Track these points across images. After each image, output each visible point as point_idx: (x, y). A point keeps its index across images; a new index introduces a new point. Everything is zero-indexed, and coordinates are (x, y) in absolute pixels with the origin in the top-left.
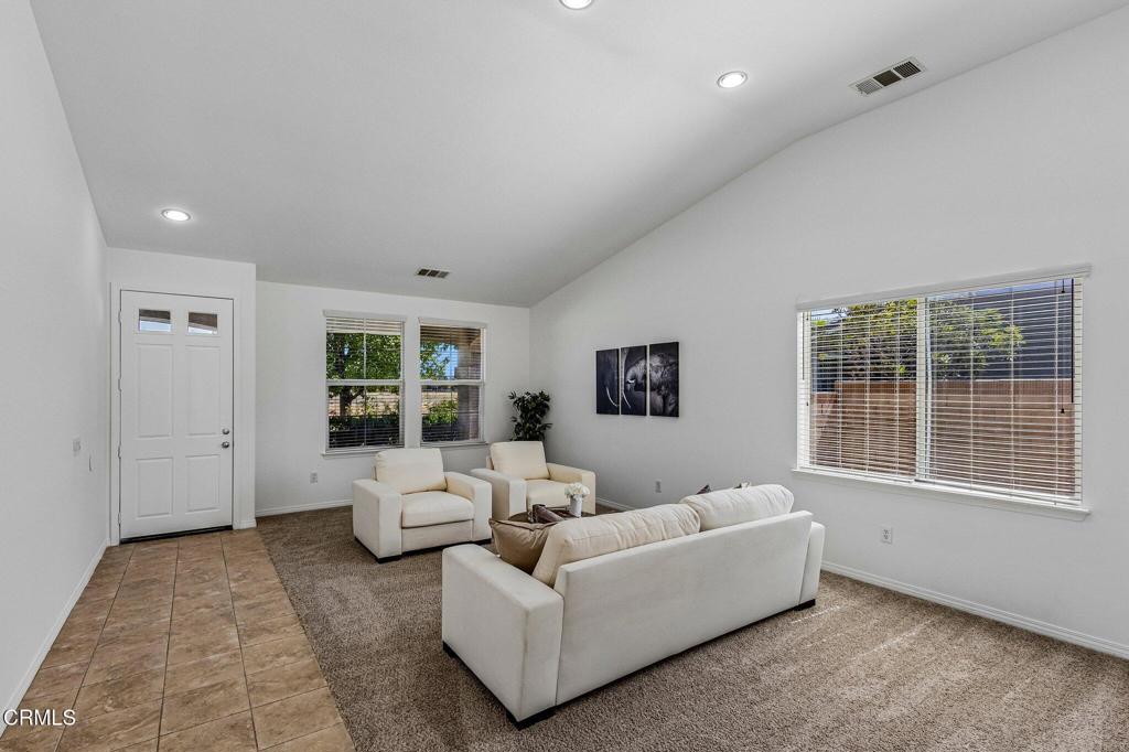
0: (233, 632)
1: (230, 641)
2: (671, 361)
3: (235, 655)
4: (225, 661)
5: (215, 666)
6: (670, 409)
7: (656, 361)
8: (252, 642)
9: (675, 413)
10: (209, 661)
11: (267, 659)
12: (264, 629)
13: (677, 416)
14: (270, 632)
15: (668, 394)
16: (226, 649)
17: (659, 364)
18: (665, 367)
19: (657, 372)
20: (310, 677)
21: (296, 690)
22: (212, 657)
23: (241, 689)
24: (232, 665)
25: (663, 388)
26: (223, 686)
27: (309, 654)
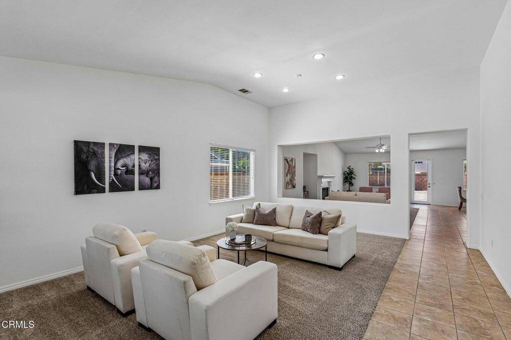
0: (414, 329)
1: (418, 324)
2: (156, 158)
3: (417, 314)
4: (422, 313)
5: (428, 314)
6: (155, 185)
7: (145, 156)
8: (406, 316)
9: (158, 187)
10: (431, 318)
11: (402, 303)
12: (395, 320)
13: (159, 188)
14: (393, 316)
15: (154, 176)
16: (420, 319)
17: (147, 159)
18: (152, 161)
19: (145, 163)
20: (390, 288)
21: (398, 288)
22: (429, 319)
23: (418, 299)
24: (419, 310)
25: (150, 173)
26: (426, 304)
27: (383, 296)
